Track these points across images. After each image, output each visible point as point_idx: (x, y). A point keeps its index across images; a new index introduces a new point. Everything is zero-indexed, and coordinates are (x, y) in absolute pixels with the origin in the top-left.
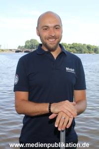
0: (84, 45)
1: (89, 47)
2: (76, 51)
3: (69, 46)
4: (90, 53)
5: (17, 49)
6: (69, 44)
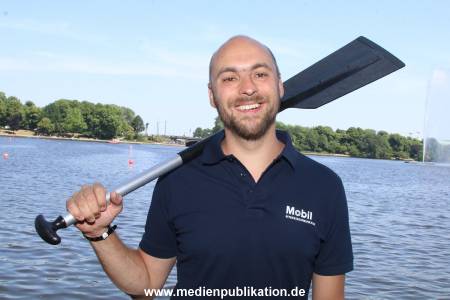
0: (381, 134)
1: (395, 141)
2: (357, 152)
3: (339, 136)
4: (397, 158)
5: (191, 135)
6: (338, 131)
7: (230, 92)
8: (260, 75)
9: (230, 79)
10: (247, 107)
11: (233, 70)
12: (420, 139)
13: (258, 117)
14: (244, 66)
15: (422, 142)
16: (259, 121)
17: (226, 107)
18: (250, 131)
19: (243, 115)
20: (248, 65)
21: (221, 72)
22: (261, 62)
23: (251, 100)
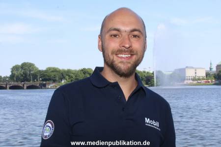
7: (114, 45)
8: (135, 36)
9: (115, 36)
10: (123, 56)
11: (118, 30)
12: (151, 72)
13: (129, 63)
14: (125, 28)
15: (153, 74)
16: (129, 65)
17: (110, 54)
18: (123, 71)
19: (120, 60)
20: (128, 29)
21: (110, 30)
22: (137, 28)
23: (127, 51)
